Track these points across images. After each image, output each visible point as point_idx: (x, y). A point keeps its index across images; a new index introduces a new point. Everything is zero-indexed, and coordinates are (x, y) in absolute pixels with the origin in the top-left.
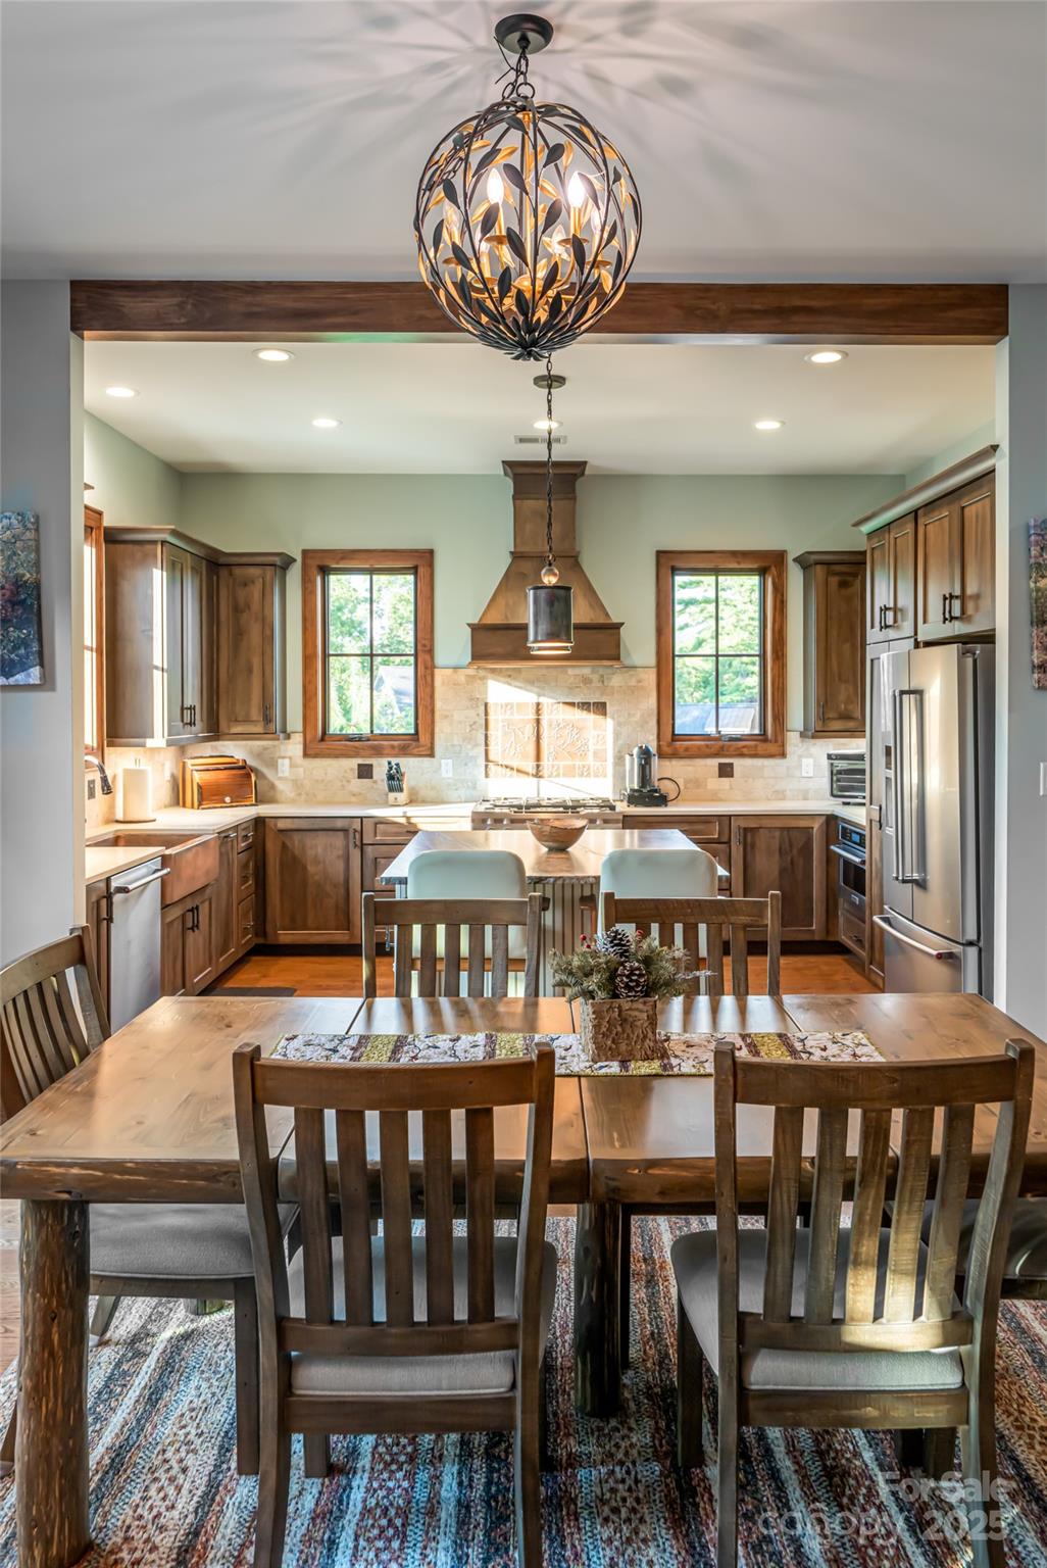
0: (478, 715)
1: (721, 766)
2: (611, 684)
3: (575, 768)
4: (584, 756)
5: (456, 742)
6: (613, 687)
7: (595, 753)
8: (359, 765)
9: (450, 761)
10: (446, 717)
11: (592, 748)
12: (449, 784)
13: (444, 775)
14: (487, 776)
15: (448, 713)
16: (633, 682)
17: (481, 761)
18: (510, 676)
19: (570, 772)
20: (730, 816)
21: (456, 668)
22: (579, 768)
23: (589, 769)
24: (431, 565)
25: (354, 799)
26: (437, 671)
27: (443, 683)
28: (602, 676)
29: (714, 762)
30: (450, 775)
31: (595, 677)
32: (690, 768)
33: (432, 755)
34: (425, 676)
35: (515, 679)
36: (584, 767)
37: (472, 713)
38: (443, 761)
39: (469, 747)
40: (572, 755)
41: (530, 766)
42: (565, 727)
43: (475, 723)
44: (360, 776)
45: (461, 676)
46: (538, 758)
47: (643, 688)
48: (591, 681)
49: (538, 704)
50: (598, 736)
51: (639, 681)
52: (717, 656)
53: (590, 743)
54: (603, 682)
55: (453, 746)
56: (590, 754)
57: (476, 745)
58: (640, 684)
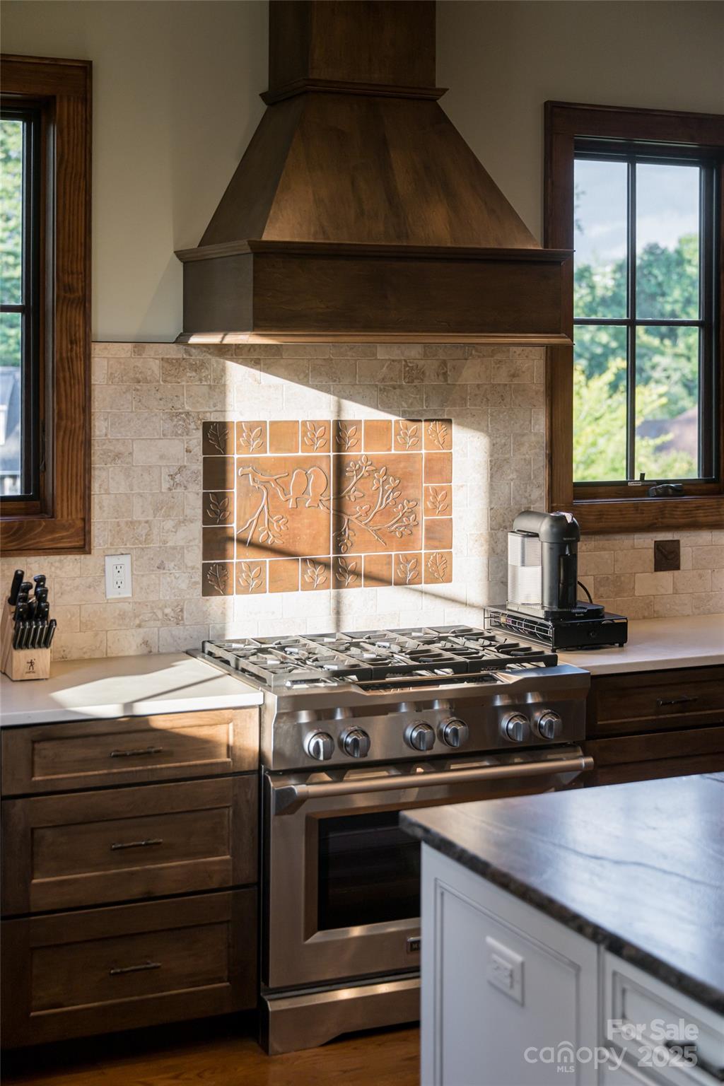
0: (188, 451)
1: (659, 545)
3: (389, 563)
4: (408, 537)
5: (138, 516)
7: (429, 530)
9: (126, 560)
10: (118, 456)
11: (424, 519)
12: (122, 616)
13: (113, 594)
14: (208, 590)
15: (120, 448)
16: (502, 378)
17: (196, 558)
21: (139, 343)
22: (398, 563)
23: (418, 563)
24: (85, 98)
26: (97, 350)
27: (111, 376)
28: (444, 363)
29: (645, 542)
30: (126, 593)
31: (431, 366)
32: (605, 554)
33: (85, 547)
34: (70, 360)
36: (408, 561)
37: (175, 448)
38: (110, 562)
39: (169, 524)
40: (386, 537)
42: (370, 474)
43: (181, 469)
45: (151, 362)
47: (520, 389)
48: (422, 375)
50: (436, 492)
51: (514, 375)
52: (632, 323)
53: (421, 507)
54: (445, 374)
55: (131, 523)
56: (421, 533)
57: (185, 521)
58: (516, 381)
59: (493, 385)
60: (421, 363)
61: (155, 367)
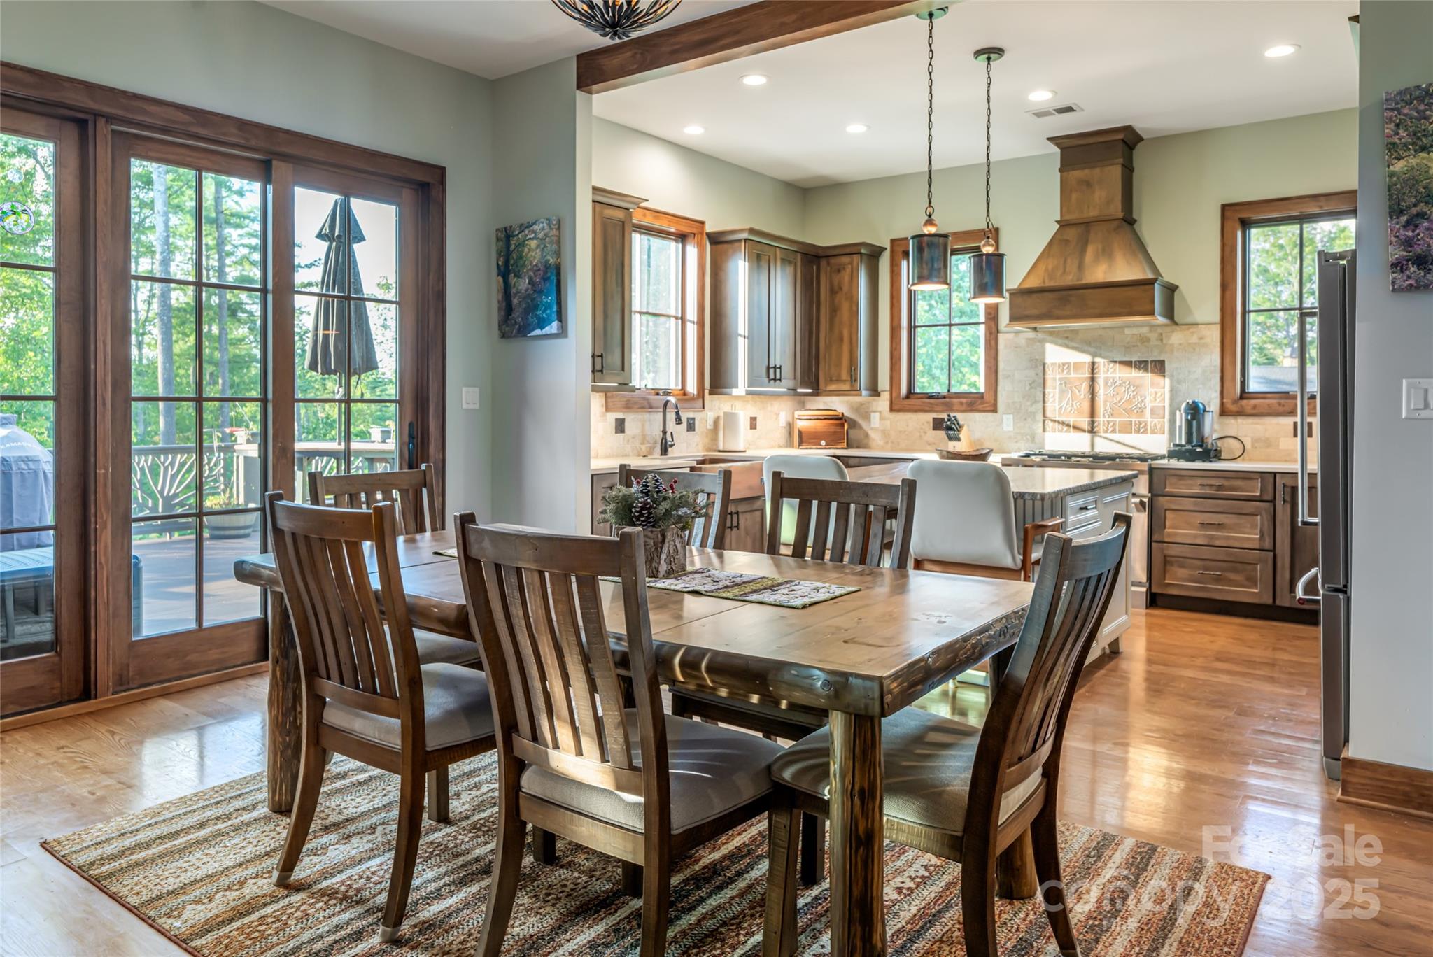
2: (1171, 342)
3: (1131, 425)
4: (1141, 412)
6: (1172, 345)
7: (1152, 410)
8: (934, 419)
9: (1011, 416)
10: (1008, 376)
11: (1149, 405)
13: (1006, 429)
14: (1044, 430)
15: (1009, 373)
16: (1194, 339)
17: (1040, 417)
18: (1067, 338)
19: (1126, 428)
20: (1275, 474)
21: (1017, 333)
22: (1136, 424)
23: (1146, 425)
25: (929, 447)
27: (1006, 346)
28: (1161, 334)
29: (1289, 421)
30: (1011, 428)
31: (1154, 336)
32: (1257, 426)
33: (995, 410)
35: (1072, 340)
36: (1140, 424)
37: (1031, 373)
38: (1005, 416)
39: (1029, 403)
40: (1129, 412)
41: (1084, 422)
42: (1121, 385)
43: (1034, 381)
44: (935, 428)
46: (1092, 414)
47: (1206, 345)
48: (1148, 340)
49: (1093, 364)
50: (1156, 393)
51: (1201, 338)
52: (1301, 308)
53: (1147, 401)
54: (1162, 340)
55: (1013, 402)
56: (1147, 411)
57: (1036, 402)
58: (1202, 341)
59: (1189, 344)
60: (1148, 335)
61: (1023, 342)
